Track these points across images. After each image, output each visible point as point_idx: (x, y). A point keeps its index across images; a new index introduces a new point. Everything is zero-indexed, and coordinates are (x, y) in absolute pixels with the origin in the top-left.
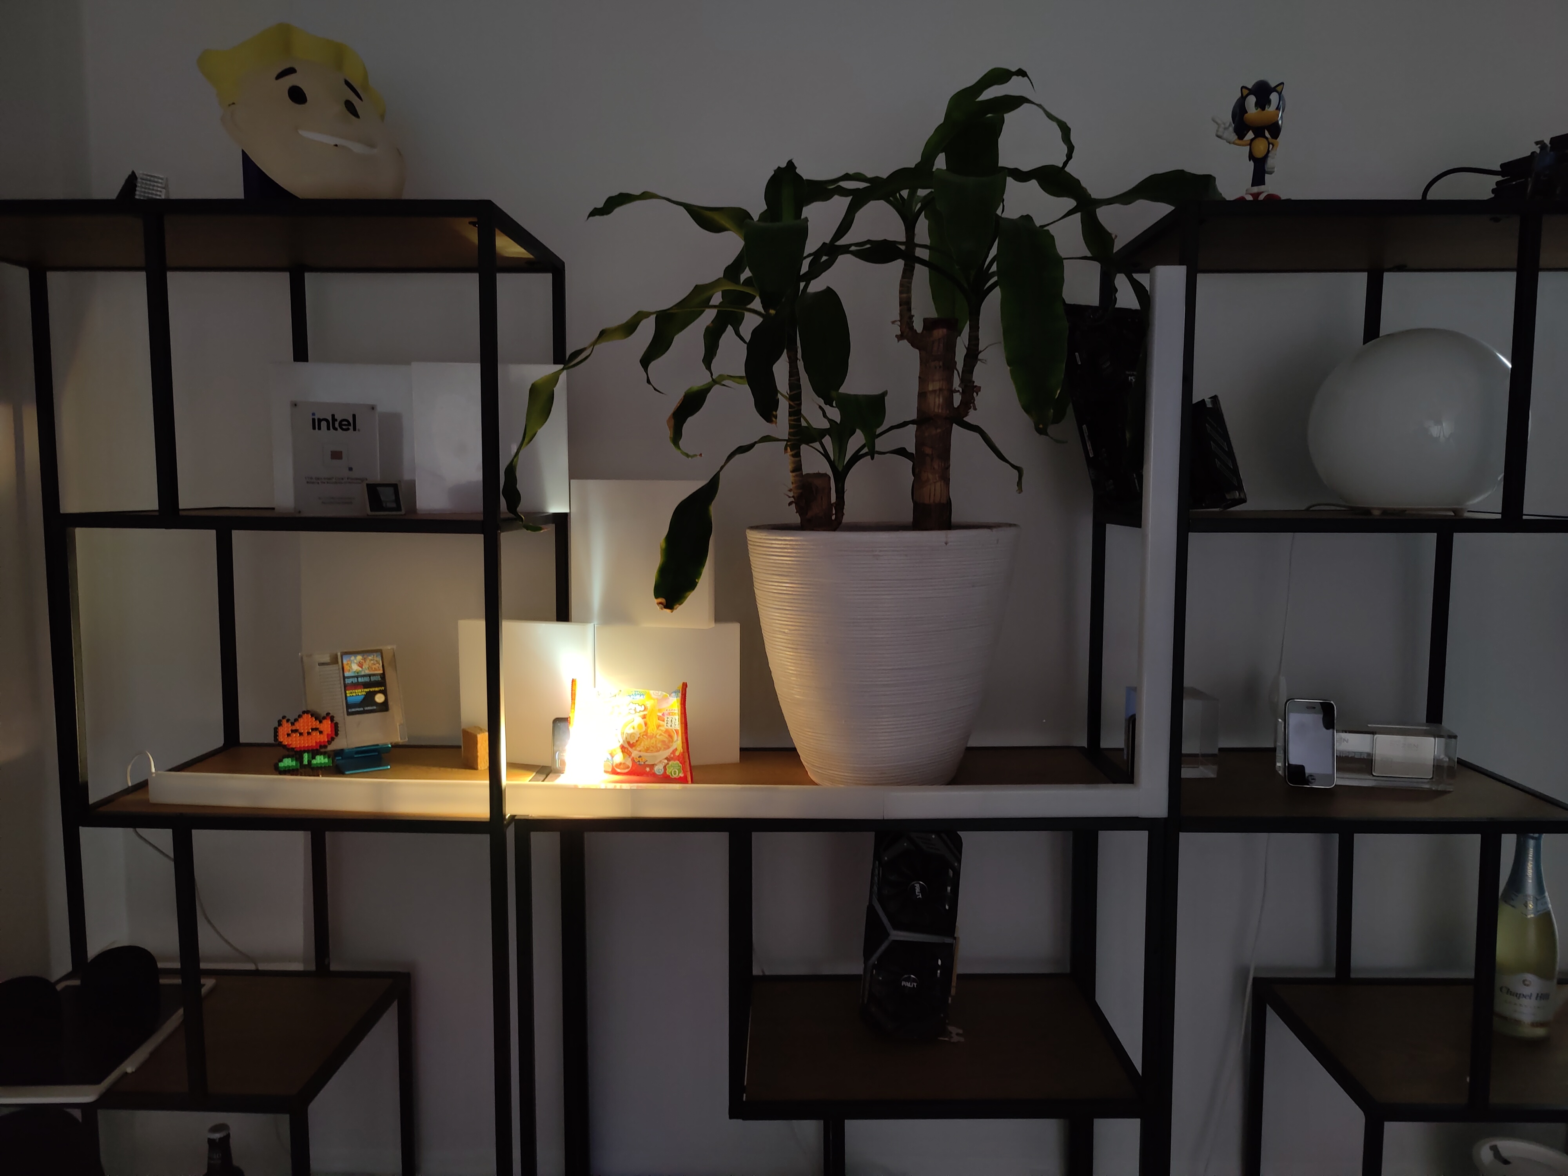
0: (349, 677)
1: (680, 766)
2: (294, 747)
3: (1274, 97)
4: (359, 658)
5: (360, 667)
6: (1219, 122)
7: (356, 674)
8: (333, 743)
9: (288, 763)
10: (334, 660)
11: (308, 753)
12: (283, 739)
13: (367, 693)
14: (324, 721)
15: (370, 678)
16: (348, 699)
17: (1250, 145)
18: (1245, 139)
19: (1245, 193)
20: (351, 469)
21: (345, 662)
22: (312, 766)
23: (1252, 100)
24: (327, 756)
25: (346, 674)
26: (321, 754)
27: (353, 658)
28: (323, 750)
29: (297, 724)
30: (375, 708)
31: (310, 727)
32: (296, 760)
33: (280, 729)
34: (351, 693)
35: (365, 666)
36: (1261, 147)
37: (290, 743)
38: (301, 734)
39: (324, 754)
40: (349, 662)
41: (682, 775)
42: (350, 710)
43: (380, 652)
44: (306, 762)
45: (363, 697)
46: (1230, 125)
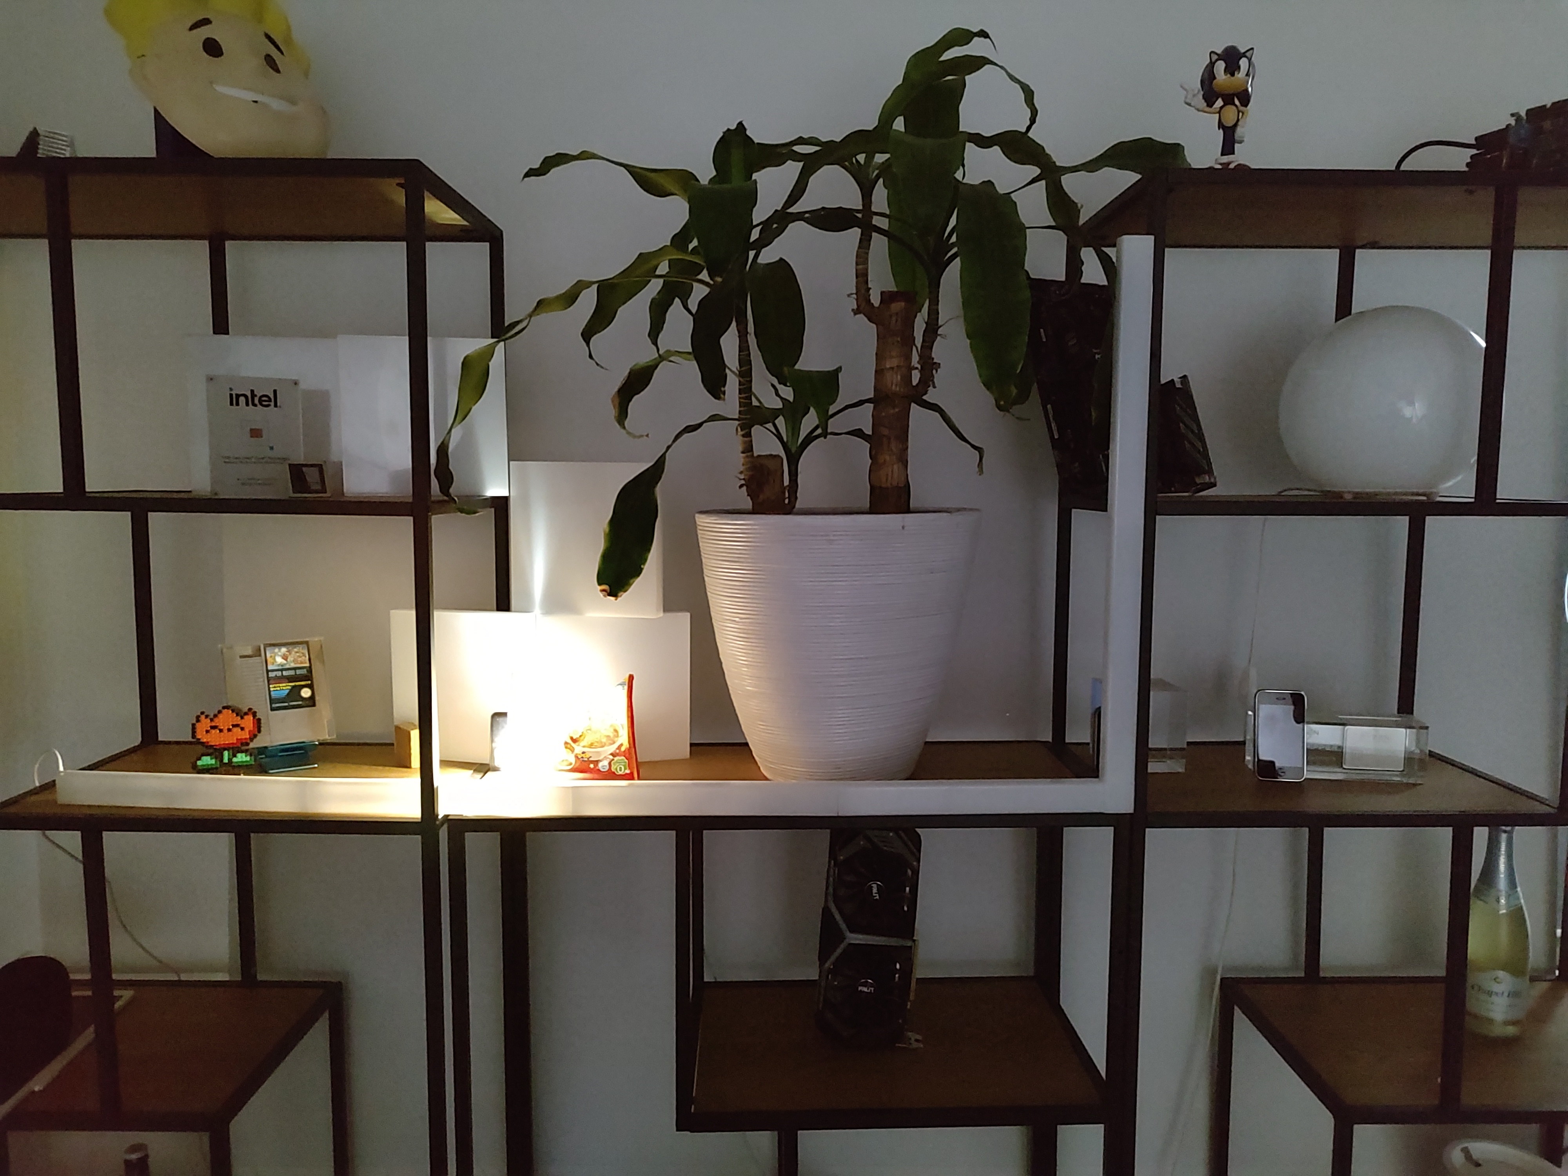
0: (273, 671)
1: (625, 762)
2: (213, 744)
3: (1243, 63)
4: (284, 650)
5: (283, 658)
6: (1188, 88)
7: (280, 668)
8: (255, 740)
9: (207, 761)
10: (257, 653)
11: (228, 750)
12: (201, 735)
13: (293, 687)
14: (246, 717)
15: (296, 672)
16: (272, 693)
17: (1219, 112)
18: (1215, 106)
19: (1214, 162)
20: (272, 448)
21: (268, 655)
22: (233, 764)
23: (1221, 66)
24: (248, 753)
25: (270, 668)
26: (242, 752)
27: (277, 650)
28: (244, 748)
29: (216, 720)
30: (300, 703)
31: (231, 723)
32: (216, 758)
33: (198, 725)
34: (275, 687)
35: (290, 659)
36: (1230, 115)
37: (209, 740)
38: (221, 731)
39: (246, 751)
40: (273, 655)
41: (628, 771)
42: (274, 706)
43: (307, 643)
44: (226, 760)
45: (287, 691)
46: (1199, 91)
